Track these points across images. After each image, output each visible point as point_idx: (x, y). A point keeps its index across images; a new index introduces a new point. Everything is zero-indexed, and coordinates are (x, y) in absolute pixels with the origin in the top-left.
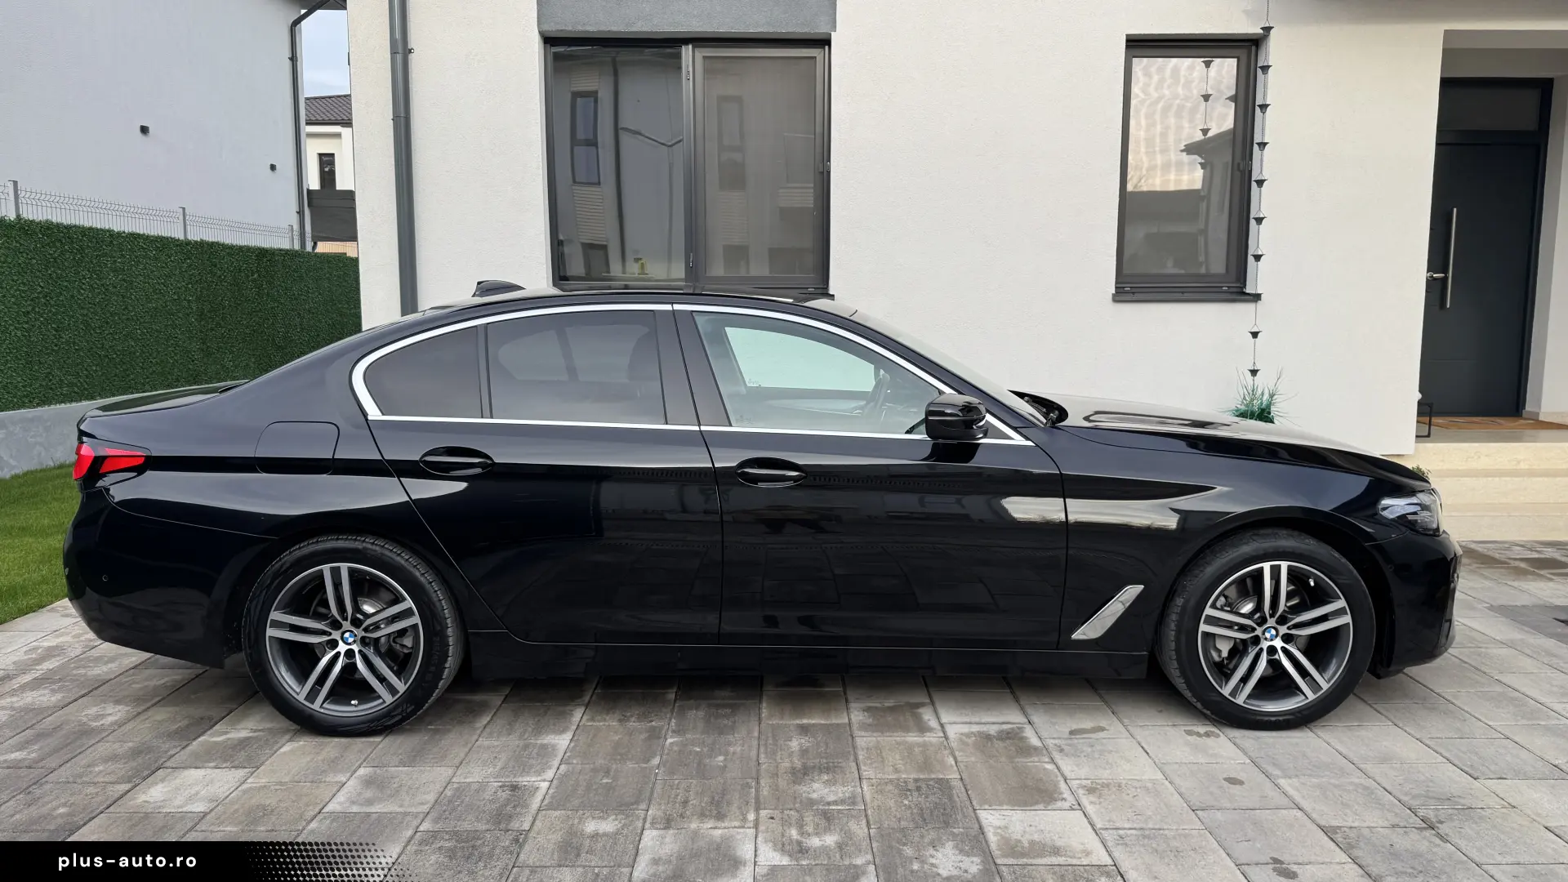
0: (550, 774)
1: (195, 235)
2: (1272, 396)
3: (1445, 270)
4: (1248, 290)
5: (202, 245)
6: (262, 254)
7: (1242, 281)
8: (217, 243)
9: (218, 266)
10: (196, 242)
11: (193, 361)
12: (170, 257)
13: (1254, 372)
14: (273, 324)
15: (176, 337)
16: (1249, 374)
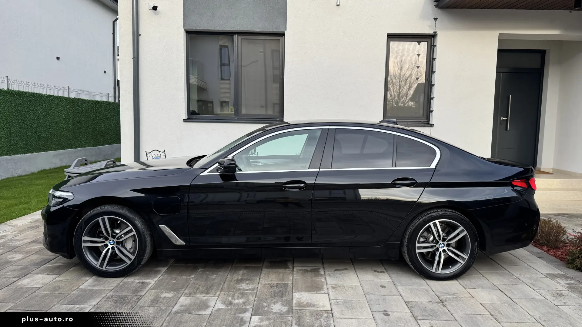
0: (156, 279)
1: (72, 96)
3: (507, 117)
4: (430, 123)
5: (75, 100)
6: (97, 103)
7: (428, 120)
8: (81, 99)
9: (80, 107)
10: (73, 98)
11: (70, 140)
12: (63, 104)
14: (100, 128)
15: (64, 132)
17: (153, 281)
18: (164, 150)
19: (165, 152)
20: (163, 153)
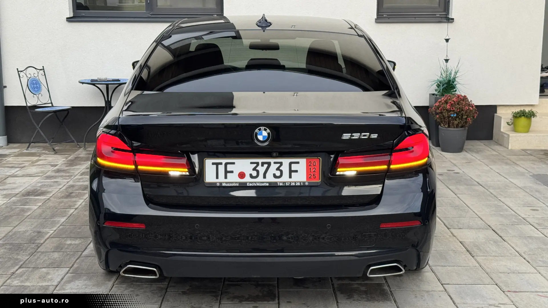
2: (456, 73)
4: (449, 16)
7: (447, 11)
13: (447, 61)
16: (444, 61)
17: (52, 230)
18: (43, 67)
19: (43, 69)
20: (42, 72)
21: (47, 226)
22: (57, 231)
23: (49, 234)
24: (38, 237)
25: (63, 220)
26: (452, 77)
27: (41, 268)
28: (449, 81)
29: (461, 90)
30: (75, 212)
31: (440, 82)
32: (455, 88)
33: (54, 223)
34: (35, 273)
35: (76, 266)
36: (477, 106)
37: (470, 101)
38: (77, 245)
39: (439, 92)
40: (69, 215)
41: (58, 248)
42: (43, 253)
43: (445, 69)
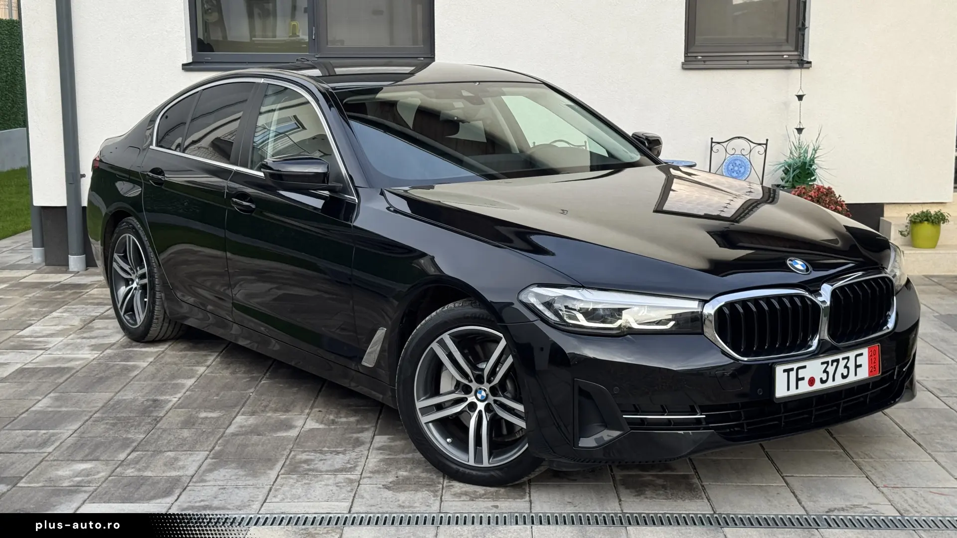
0: (179, 395)
2: (815, 150)
4: (804, 58)
7: (800, 50)
13: (800, 130)
16: (796, 131)
17: (175, 398)
21: (167, 392)
22: (182, 398)
23: (170, 405)
24: (155, 407)
25: (190, 382)
26: (808, 158)
27: (165, 451)
28: (804, 163)
29: (823, 178)
30: (206, 372)
31: (790, 166)
32: (814, 175)
33: (177, 388)
34: (158, 457)
35: (217, 448)
36: (848, 205)
37: (837, 196)
38: (218, 418)
39: (787, 182)
40: (198, 376)
41: (189, 423)
42: (164, 430)
43: (796, 144)
